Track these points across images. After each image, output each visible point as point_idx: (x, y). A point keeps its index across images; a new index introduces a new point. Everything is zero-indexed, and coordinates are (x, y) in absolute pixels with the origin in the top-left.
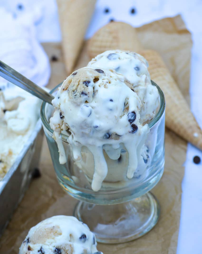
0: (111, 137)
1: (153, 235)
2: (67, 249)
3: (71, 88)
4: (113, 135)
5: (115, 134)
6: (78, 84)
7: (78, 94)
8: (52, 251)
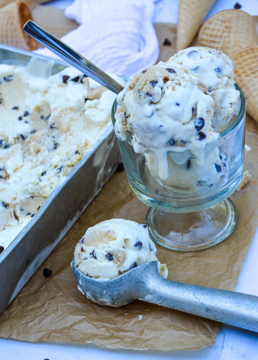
0: (176, 143)
1: (224, 247)
2: (119, 255)
3: (137, 87)
4: (177, 142)
5: (180, 141)
6: (145, 83)
7: (143, 94)
8: (103, 256)
